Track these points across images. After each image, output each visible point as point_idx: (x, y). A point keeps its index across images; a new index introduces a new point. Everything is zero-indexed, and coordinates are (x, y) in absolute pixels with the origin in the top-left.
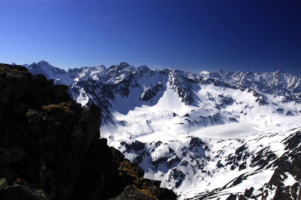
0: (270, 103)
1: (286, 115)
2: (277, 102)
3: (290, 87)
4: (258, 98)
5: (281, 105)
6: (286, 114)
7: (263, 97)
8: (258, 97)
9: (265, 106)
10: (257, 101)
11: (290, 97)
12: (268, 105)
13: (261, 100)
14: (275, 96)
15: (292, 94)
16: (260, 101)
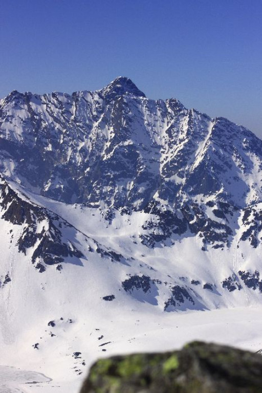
0: (91, 250)
1: (170, 306)
2: (122, 243)
3: (173, 161)
4: (31, 229)
5: (144, 260)
6: (167, 304)
7: (55, 222)
8: (29, 222)
9: (68, 267)
10: (24, 245)
11: (180, 217)
12: (81, 264)
13: (46, 238)
14: (110, 217)
15: (185, 198)
16: (38, 242)
